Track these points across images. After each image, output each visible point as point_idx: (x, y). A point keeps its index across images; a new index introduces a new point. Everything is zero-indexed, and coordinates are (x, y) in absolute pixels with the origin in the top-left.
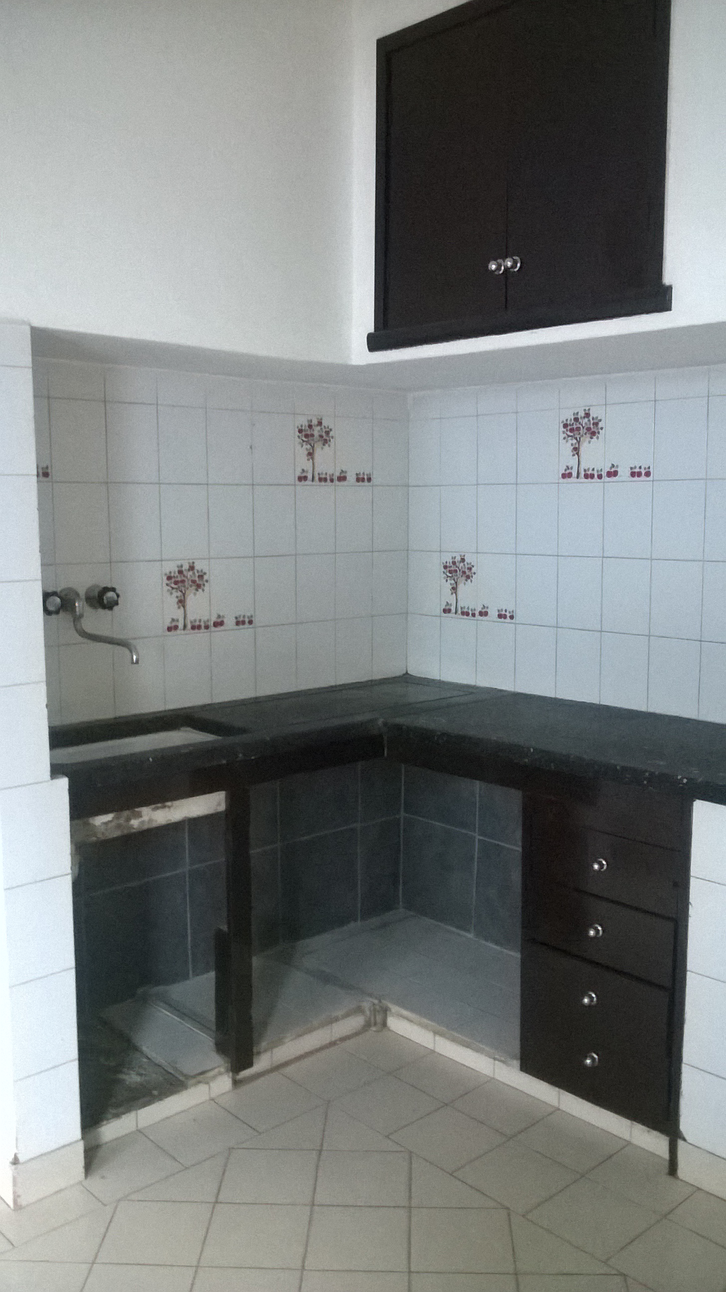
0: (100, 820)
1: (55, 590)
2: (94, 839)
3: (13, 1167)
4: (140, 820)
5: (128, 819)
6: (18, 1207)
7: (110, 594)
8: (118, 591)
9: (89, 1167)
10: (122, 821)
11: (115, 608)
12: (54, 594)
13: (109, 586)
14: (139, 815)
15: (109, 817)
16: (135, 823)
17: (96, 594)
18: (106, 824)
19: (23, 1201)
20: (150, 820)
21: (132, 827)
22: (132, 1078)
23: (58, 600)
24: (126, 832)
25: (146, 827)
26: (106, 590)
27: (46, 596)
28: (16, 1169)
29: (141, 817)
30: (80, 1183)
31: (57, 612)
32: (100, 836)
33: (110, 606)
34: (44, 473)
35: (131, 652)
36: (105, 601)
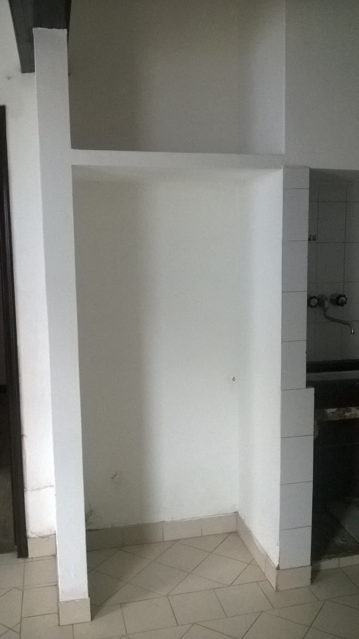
0: (330, 411)
1: (315, 295)
2: (326, 419)
3: (277, 571)
4: (350, 413)
5: (344, 412)
6: (277, 590)
7: (343, 298)
8: (347, 297)
9: (313, 580)
10: (341, 413)
11: (345, 305)
12: (314, 297)
13: (342, 294)
14: (350, 411)
15: (334, 410)
16: (348, 414)
17: (335, 298)
18: (333, 413)
19: (281, 588)
20: (356, 414)
21: (346, 416)
22: (339, 541)
23: (316, 300)
24: (343, 418)
25: (353, 417)
26: (340, 296)
27: (310, 299)
28: (278, 572)
29: (351, 412)
30: (308, 587)
31: (315, 306)
32: (329, 418)
33: (342, 304)
34: (312, 239)
35: (351, 327)
36: (340, 302)
